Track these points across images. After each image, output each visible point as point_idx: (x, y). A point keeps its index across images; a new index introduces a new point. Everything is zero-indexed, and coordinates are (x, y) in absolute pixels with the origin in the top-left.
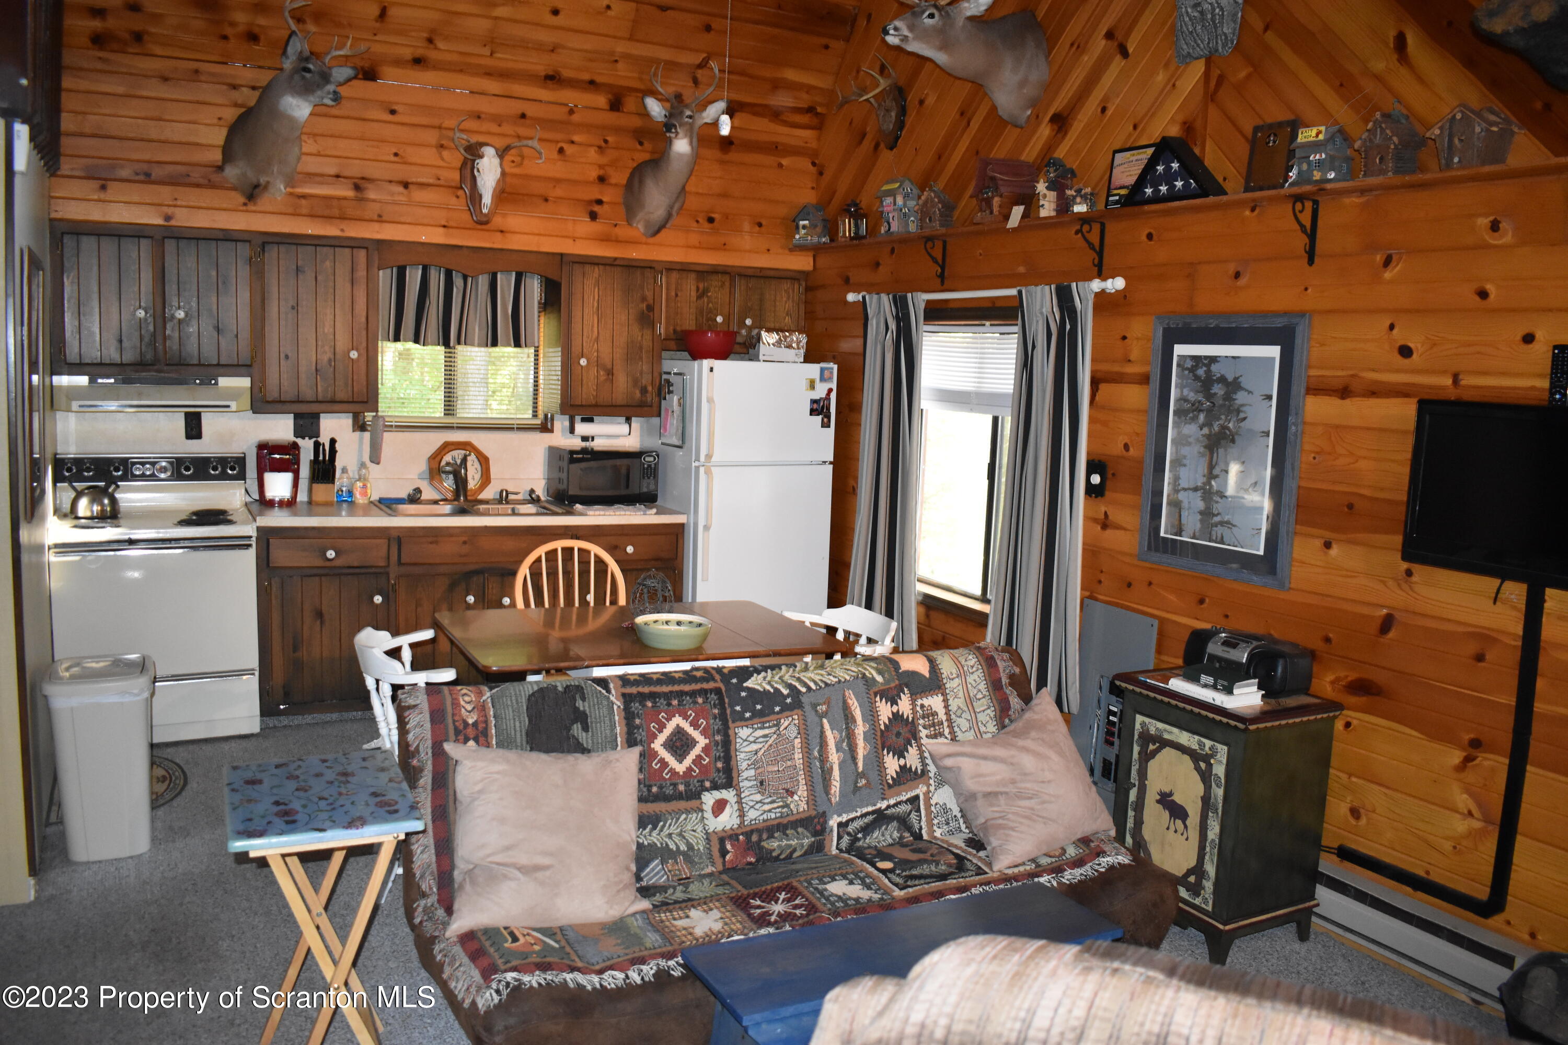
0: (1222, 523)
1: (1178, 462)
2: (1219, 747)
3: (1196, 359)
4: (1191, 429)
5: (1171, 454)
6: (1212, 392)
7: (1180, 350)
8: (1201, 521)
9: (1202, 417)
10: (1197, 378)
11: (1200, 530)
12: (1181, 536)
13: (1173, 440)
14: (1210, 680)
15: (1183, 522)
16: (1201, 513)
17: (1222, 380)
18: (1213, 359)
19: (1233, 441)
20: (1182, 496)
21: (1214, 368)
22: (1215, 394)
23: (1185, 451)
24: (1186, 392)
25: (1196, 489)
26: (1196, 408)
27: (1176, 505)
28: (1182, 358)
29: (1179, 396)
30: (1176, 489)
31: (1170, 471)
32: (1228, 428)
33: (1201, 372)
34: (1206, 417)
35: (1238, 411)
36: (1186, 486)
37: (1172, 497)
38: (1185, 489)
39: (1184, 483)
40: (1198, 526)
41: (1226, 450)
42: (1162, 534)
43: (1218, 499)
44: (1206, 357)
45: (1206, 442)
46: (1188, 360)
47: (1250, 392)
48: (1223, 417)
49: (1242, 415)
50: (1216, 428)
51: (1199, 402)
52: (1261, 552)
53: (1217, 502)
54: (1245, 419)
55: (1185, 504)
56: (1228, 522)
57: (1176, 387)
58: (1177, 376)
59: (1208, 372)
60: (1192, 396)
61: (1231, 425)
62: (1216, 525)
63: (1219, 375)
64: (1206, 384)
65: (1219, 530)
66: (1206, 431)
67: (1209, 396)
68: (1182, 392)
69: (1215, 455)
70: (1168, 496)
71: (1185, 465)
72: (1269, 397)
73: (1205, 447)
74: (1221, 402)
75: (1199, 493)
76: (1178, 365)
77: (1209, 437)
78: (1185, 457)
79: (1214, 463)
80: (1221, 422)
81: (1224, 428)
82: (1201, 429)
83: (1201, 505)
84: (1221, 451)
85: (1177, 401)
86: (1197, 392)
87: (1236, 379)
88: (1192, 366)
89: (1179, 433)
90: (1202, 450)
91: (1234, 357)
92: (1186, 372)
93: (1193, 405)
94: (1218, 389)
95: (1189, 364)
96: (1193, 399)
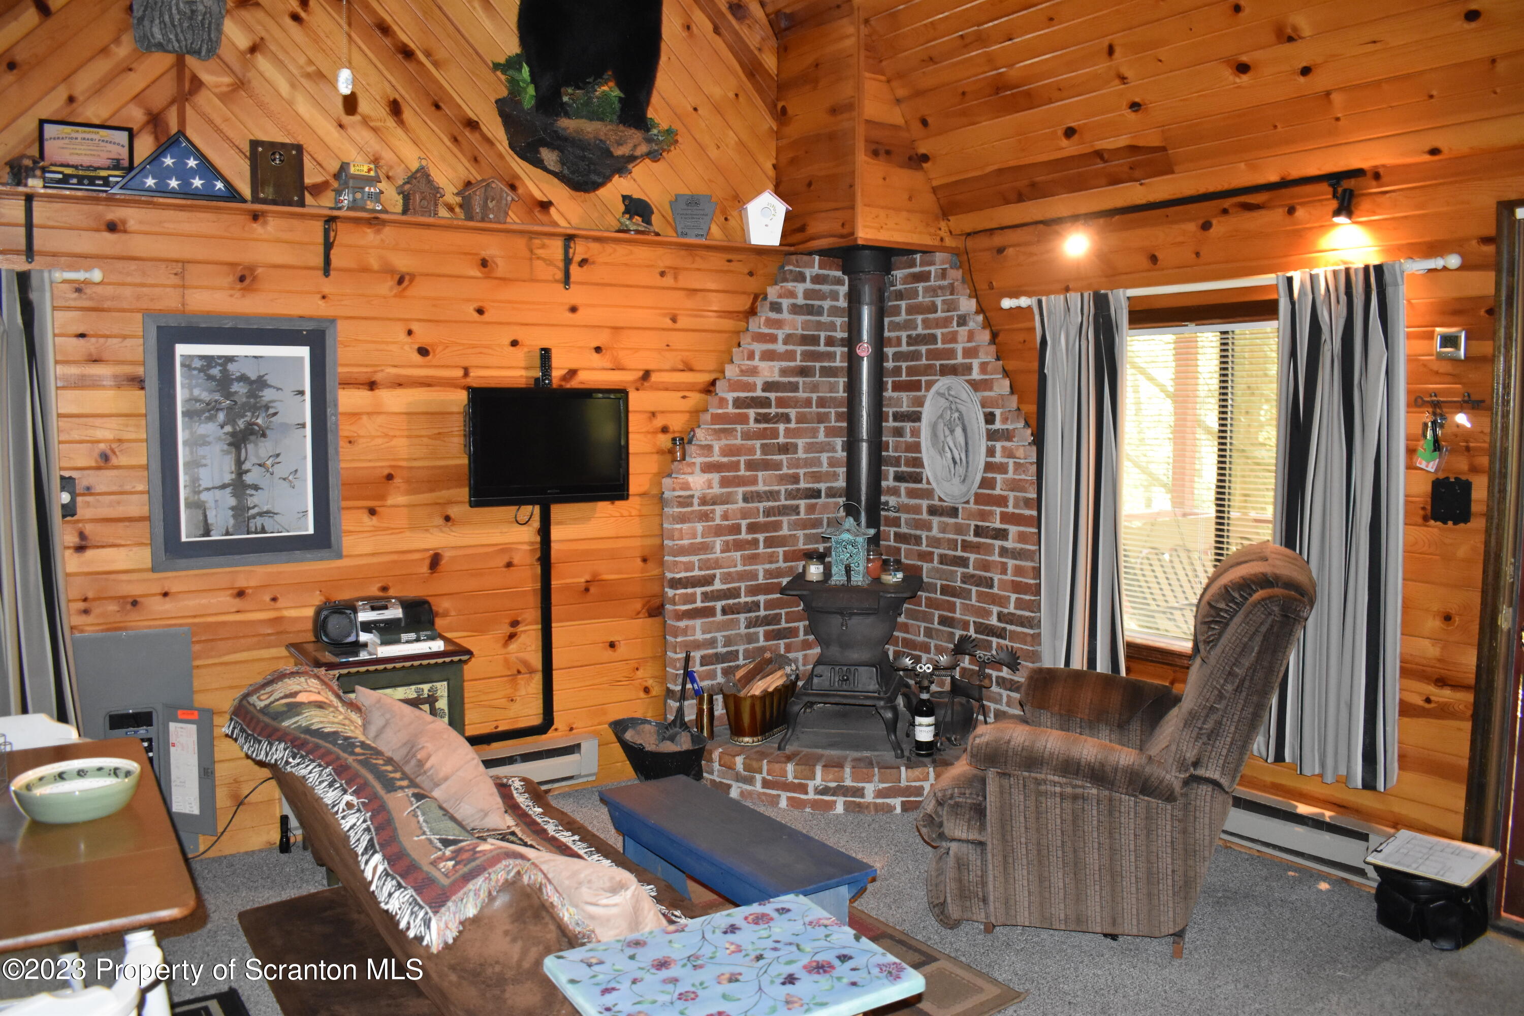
0: (261, 514)
1: (194, 464)
2: (438, 685)
3: (209, 360)
4: (209, 429)
5: (184, 456)
6: (232, 390)
7: (182, 350)
8: (234, 516)
9: (221, 416)
10: (210, 378)
11: (234, 526)
12: (209, 536)
13: (185, 443)
14: (413, 636)
15: (210, 521)
16: (232, 508)
17: (243, 378)
18: (230, 359)
19: (264, 435)
20: (204, 496)
21: (231, 367)
22: (236, 392)
23: (202, 451)
24: (196, 392)
25: (223, 487)
26: (212, 409)
27: (197, 505)
28: (187, 358)
29: (188, 396)
30: (195, 489)
31: (185, 473)
32: (257, 424)
33: (215, 372)
34: (227, 415)
35: (267, 408)
36: (210, 486)
37: (191, 499)
38: (208, 489)
39: (205, 483)
40: (231, 522)
41: (256, 445)
42: (184, 539)
43: (253, 492)
44: (220, 357)
45: (230, 439)
46: (196, 360)
47: (278, 389)
48: (249, 414)
49: (271, 411)
50: (241, 424)
51: (216, 401)
52: (311, 531)
53: (251, 495)
54: (275, 414)
55: (210, 504)
56: (267, 512)
57: (183, 386)
58: (182, 376)
59: (225, 371)
60: (205, 396)
61: (259, 421)
62: (254, 517)
63: (238, 374)
64: (224, 383)
65: (259, 521)
66: (228, 429)
67: (228, 395)
68: (191, 393)
69: (243, 451)
70: (186, 499)
71: (205, 465)
72: (302, 393)
73: (230, 444)
74: (244, 400)
75: (229, 490)
76: (183, 365)
77: (233, 434)
78: (204, 457)
79: (243, 458)
80: (247, 419)
81: (250, 424)
82: (222, 427)
83: (233, 502)
84: (250, 447)
85: (186, 401)
86: (211, 391)
87: (260, 377)
88: (202, 366)
89: (192, 434)
90: (226, 447)
91: (255, 357)
92: (195, 372)
93: (208, 404)
94: (239, 388)
95: (197, 364)
96: (208, 399)
